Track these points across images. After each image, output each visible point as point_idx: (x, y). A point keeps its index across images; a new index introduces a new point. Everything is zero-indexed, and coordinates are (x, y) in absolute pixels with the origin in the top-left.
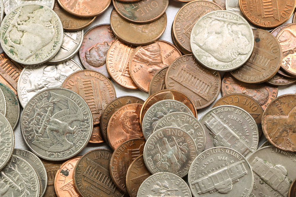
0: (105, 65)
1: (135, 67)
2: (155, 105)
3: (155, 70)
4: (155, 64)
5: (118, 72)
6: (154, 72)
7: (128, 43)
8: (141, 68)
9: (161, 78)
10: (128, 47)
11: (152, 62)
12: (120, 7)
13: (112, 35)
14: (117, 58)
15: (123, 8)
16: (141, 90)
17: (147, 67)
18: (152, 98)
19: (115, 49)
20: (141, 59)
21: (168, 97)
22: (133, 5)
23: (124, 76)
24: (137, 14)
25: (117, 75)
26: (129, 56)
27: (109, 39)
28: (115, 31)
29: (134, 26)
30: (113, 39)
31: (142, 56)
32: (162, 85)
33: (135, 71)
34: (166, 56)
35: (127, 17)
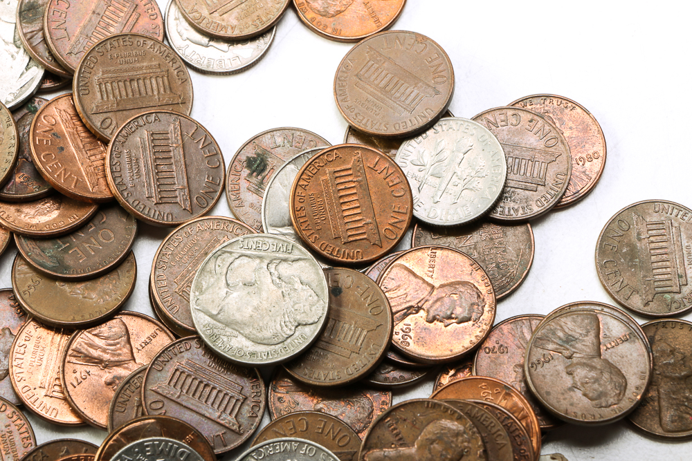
0: (7, 378)
1: (75, 375)
2: (123, 453)
3: (119, 378)
4: (118, 363)
5: (38, 389)
6: (117, 382)
7: (54, 323)
8: (88, 377)
9: (133, 392)
10: (56, 333)
11: (112, 361)
12: (30, 250)
13: (19, 311)
14: (33, 360)
15: (38, 251)
16: (91, 424)
17: (101, 373)
18: (115, 438)
19: (26, 340)
20: (86, 356)
21: (150, 431)
22: (59, 242)
23: (51, 397)
24: (69, 261)
25: (35, 398)
26: (59, 352)
27: (12, 320)
28: (24, 301)
29: (67, 288)
30: (21, 320)
31: (87, 350)
32: (136, 408)
33: (75, 384)
34: (141, 346)
35: (48, 269)
